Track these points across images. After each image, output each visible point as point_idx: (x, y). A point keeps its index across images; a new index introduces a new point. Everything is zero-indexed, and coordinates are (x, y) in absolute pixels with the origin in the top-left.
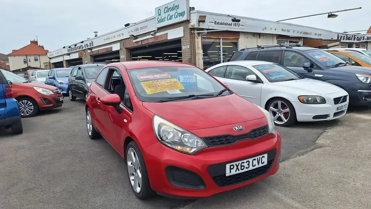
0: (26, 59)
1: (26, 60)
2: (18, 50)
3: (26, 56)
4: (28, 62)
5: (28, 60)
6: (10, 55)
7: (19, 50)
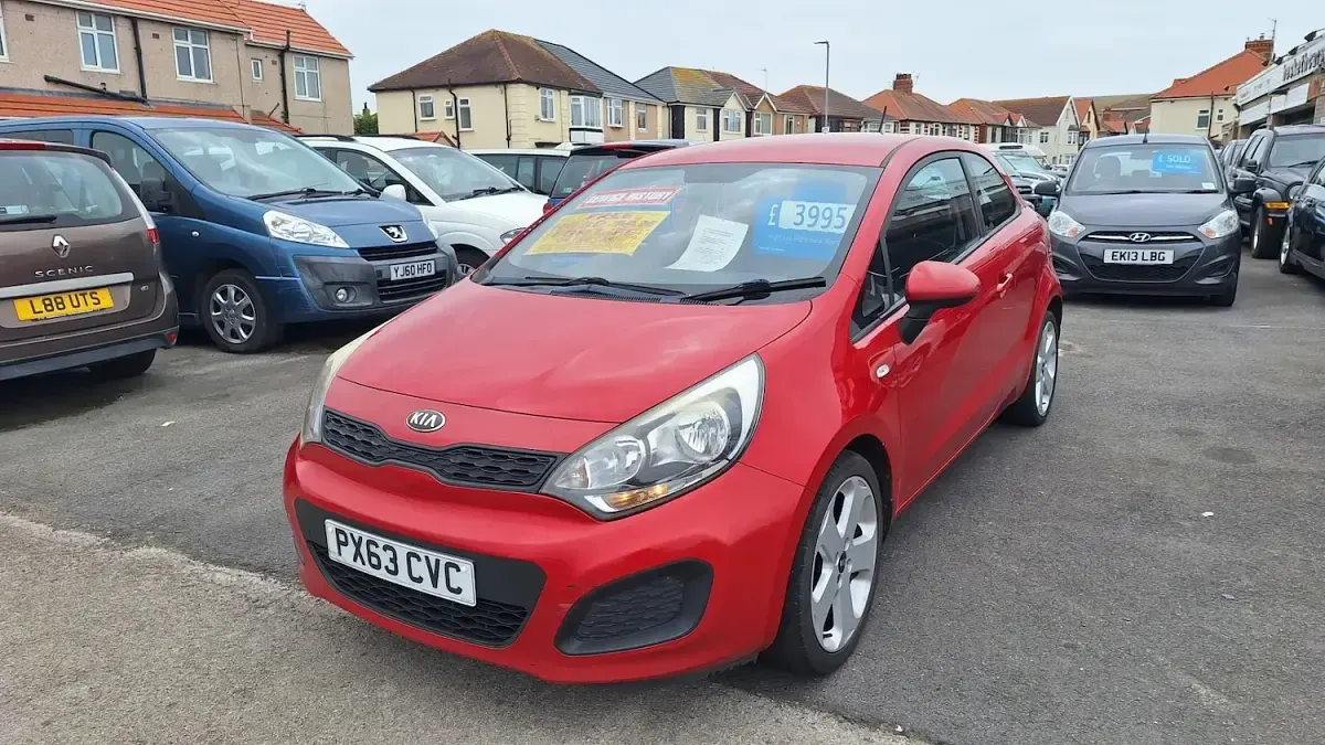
0: (1207, 111)
1: (1209, 114)
2: (1191, 79)
3: (1213, 98)
4: (1215, 119)
5: (1216, 113)
6: (1157, 98)
7: (1195, 77)
